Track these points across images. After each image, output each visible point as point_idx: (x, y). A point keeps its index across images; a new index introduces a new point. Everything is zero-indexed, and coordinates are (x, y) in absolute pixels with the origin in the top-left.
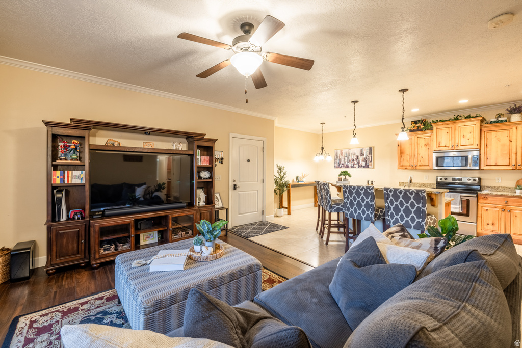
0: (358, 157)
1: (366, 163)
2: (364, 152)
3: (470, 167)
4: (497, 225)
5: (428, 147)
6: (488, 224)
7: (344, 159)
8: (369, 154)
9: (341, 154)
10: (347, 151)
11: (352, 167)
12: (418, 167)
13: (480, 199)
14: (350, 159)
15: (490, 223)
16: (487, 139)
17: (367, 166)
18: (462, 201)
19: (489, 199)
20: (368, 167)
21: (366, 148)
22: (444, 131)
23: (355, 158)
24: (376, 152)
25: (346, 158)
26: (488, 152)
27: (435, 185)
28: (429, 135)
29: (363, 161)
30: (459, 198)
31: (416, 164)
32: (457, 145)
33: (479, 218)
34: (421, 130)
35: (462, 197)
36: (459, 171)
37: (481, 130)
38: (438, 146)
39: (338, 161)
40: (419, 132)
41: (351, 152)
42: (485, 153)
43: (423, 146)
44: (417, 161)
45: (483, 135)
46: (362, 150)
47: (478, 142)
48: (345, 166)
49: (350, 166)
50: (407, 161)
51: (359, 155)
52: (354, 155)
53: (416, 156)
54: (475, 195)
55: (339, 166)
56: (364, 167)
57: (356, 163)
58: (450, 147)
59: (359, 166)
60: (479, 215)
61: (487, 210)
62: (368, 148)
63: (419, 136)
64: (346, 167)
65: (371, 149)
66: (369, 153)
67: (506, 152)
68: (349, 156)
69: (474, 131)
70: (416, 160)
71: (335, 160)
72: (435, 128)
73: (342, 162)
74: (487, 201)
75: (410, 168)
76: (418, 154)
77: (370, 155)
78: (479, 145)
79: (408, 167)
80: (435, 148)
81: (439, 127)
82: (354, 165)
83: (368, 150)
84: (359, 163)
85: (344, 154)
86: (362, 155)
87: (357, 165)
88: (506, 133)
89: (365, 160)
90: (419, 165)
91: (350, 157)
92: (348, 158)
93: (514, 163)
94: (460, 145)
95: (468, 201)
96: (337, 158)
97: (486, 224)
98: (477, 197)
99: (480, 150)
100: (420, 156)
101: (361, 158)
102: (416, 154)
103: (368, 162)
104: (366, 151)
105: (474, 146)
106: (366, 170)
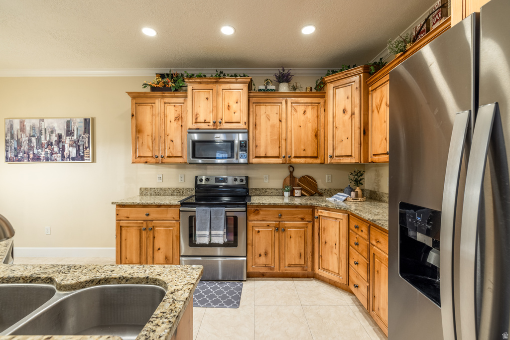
0: (60, 136)
1: (78, 151)
2: (74, 127)
3: (237, 159)
4: (270, 255)
5: (180, 123)
6: (260, 255)
7: (30, 141)
8: (85, 132)
9: (22, 129)
10: (36, 122)
11: (47, 159)
12: (167, 160)
13: (250, 214)
14: (43, 141)
15: (263, 253)
16: (256, 115)
17: (80, 157)
18: (227, 218)
19: (261, 212)
20: (82, 158)
21: (78, 120)
22: (203, 95)
23: (54, 138)
24: (100, 130)
25: (34, 140)
26: (257, 135)
27: (194, 191)
28: (181, 100)
29: (72, 146)
30: (223, 216)
31: (161, 154)
32: (220, 120)
33: (250, 247)
34: (169, 89)
35: (228, 214)
36: (223, 167)
37: (249, 100)
38: (194, 121)
39: (14, 144)
40: (167, 94)
41: (45, 125)
42: (254, 138)
43: (173, 120)
44: (165, 149)
45: (251, 110)
46: (68, 123)
47: (246, 119)
48: (31, 156)
49: (43, 155)
50: (148, 147)
51: (63, 133)
52: (52, 132)
53: (162, 139)
54: (244, 209)
55: (16, 156)
56: (73, 159)
57: (56, 149)
58: (212, 123)
59: (63, 157)
60: (249, 242)
61: (259, 232)
62: (83, 121)
63: (167, 100)
64: (33, 160)
65: (88, 124)
66: (83, 129)
67: (276, 137)
68: (41, 134)
69: (242, 100)
70: (162, 147)
71: (7, 141)
72: (190, 88)
73: (25, 147)
74: (259, 217)
75: (153, 160)
76: (166, 135)
77: (86, 136)
78: (247, 124)
79: (149, 159)
80: (190, 124)
81: (196, 86)
82: (52, 154)
83: (82, 125)
84: (63, 150)
85: (28, 128)
86: (69, 133)
87: (59, 155)
88: (275, 108)
89: (76, 144)
90: (167, 155)
91: (43, 137)
92: (39, 140)
93: (283, 155)
94: (223, 121)
95: (235, 218)
96: (12, 137)
97: (257, 255)
98: (246, 211)
99: (248, 132)
100: (170, 138)
101: (67, 141)
102: (163, 135)
103: (81, 148)
104: (78, 126)
105: (242, 126)
106: (78, 166)
